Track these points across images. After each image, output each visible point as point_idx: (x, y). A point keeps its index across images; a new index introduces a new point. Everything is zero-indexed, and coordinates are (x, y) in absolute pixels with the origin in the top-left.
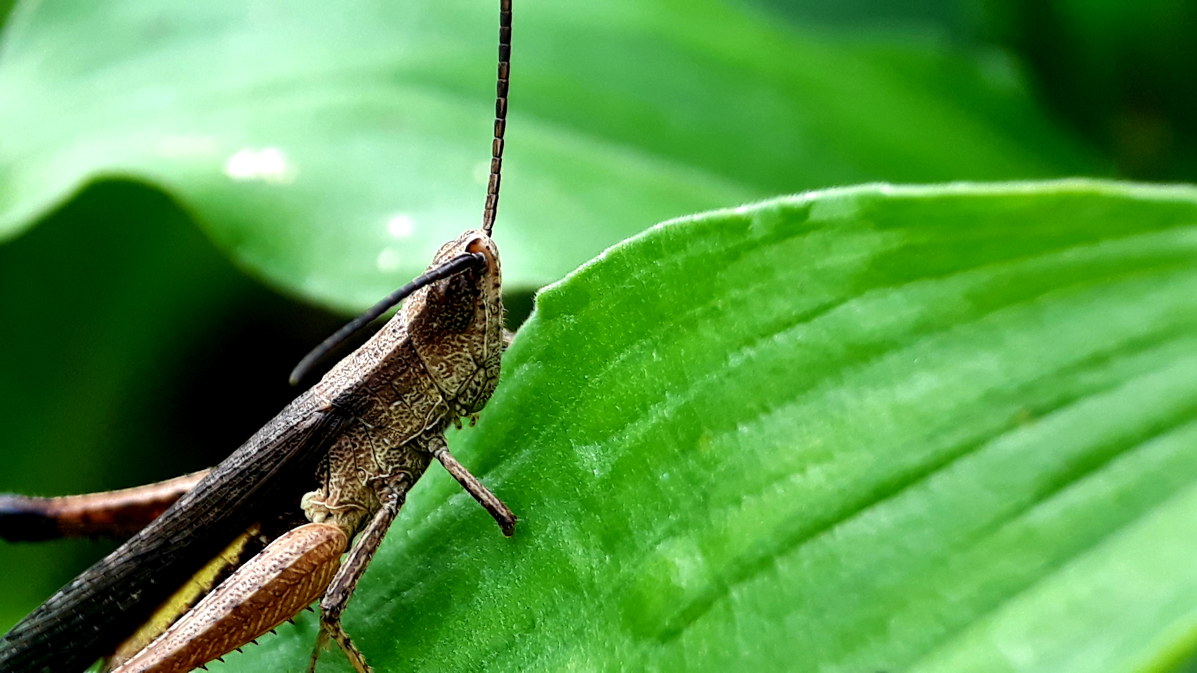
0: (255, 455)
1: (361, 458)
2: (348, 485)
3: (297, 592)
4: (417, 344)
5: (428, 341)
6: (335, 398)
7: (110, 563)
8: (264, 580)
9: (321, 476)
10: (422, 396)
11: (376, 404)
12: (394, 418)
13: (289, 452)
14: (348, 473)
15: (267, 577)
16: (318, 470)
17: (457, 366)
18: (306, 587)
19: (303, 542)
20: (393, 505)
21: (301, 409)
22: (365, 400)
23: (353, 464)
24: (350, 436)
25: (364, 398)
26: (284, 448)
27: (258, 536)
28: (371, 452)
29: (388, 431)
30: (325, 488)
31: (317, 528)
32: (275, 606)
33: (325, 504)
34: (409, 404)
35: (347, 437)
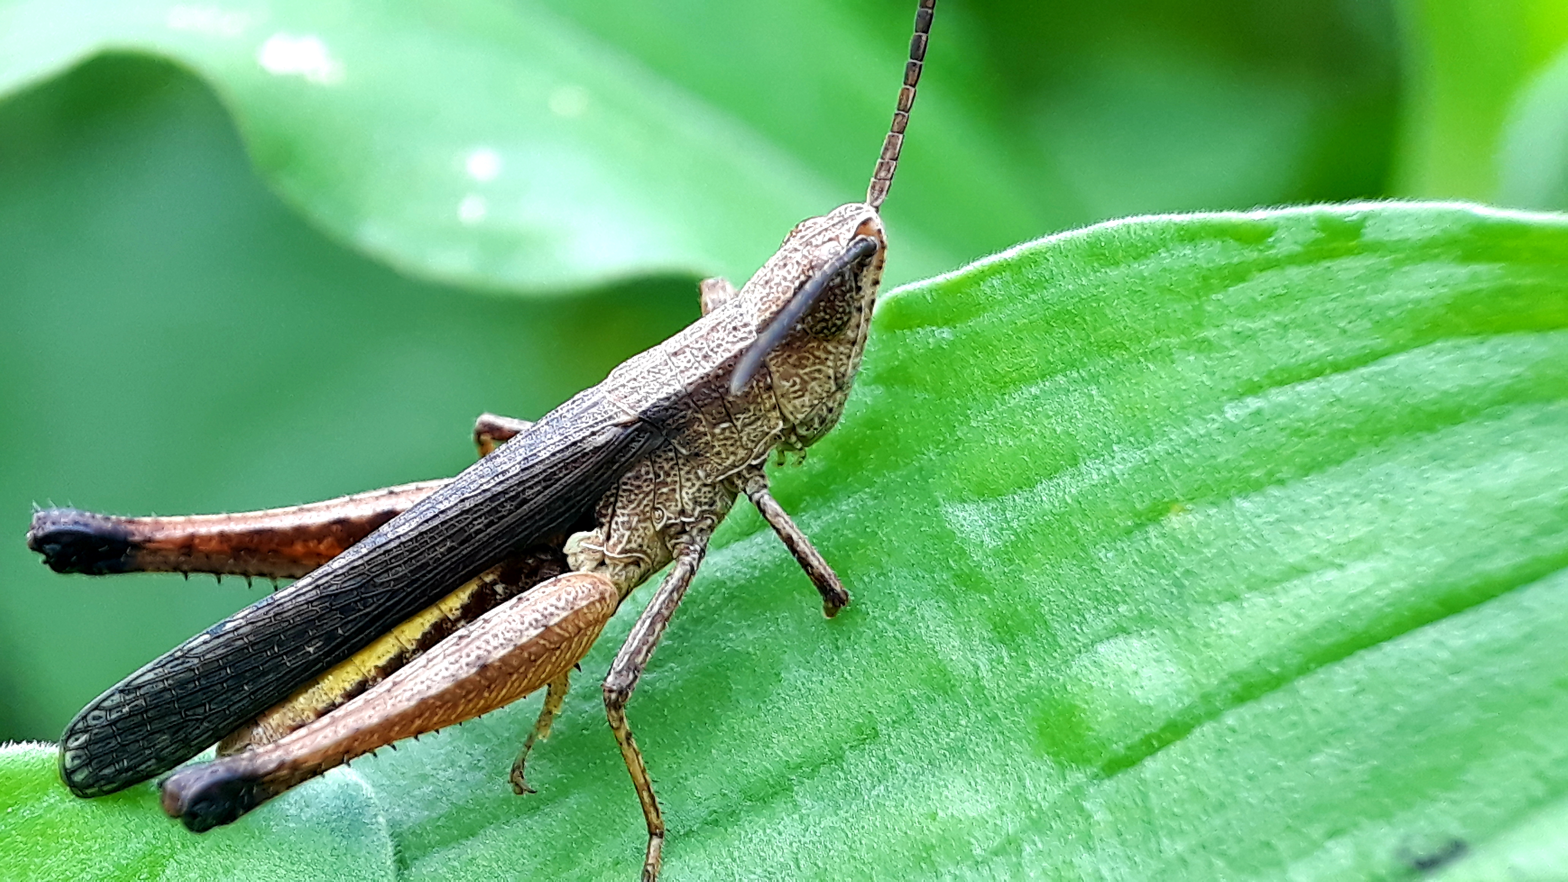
2: (639, 526)
3: (554, 659)
5: (785, 348)
6: (643, 408)
8: (521, 636)
9: (604, 511)
10: (759, 419)
12: (716, 444)
13: (566, 475)
14: (642, 511)
15: (526, 633)
16: (601, 504)
18: (563, 656)
19: (573, 594)
20: (694, 558)
21: (583, 420)
22: (683, 417)
23: (650, 501)
24: (654, 463)
25: (683, 413)
27: (493, 583)
28: (677, 487)
29: (706, 461)
31: (589, 580)
33: (604, 549)
34: (739, 428)
35: (649, 463)
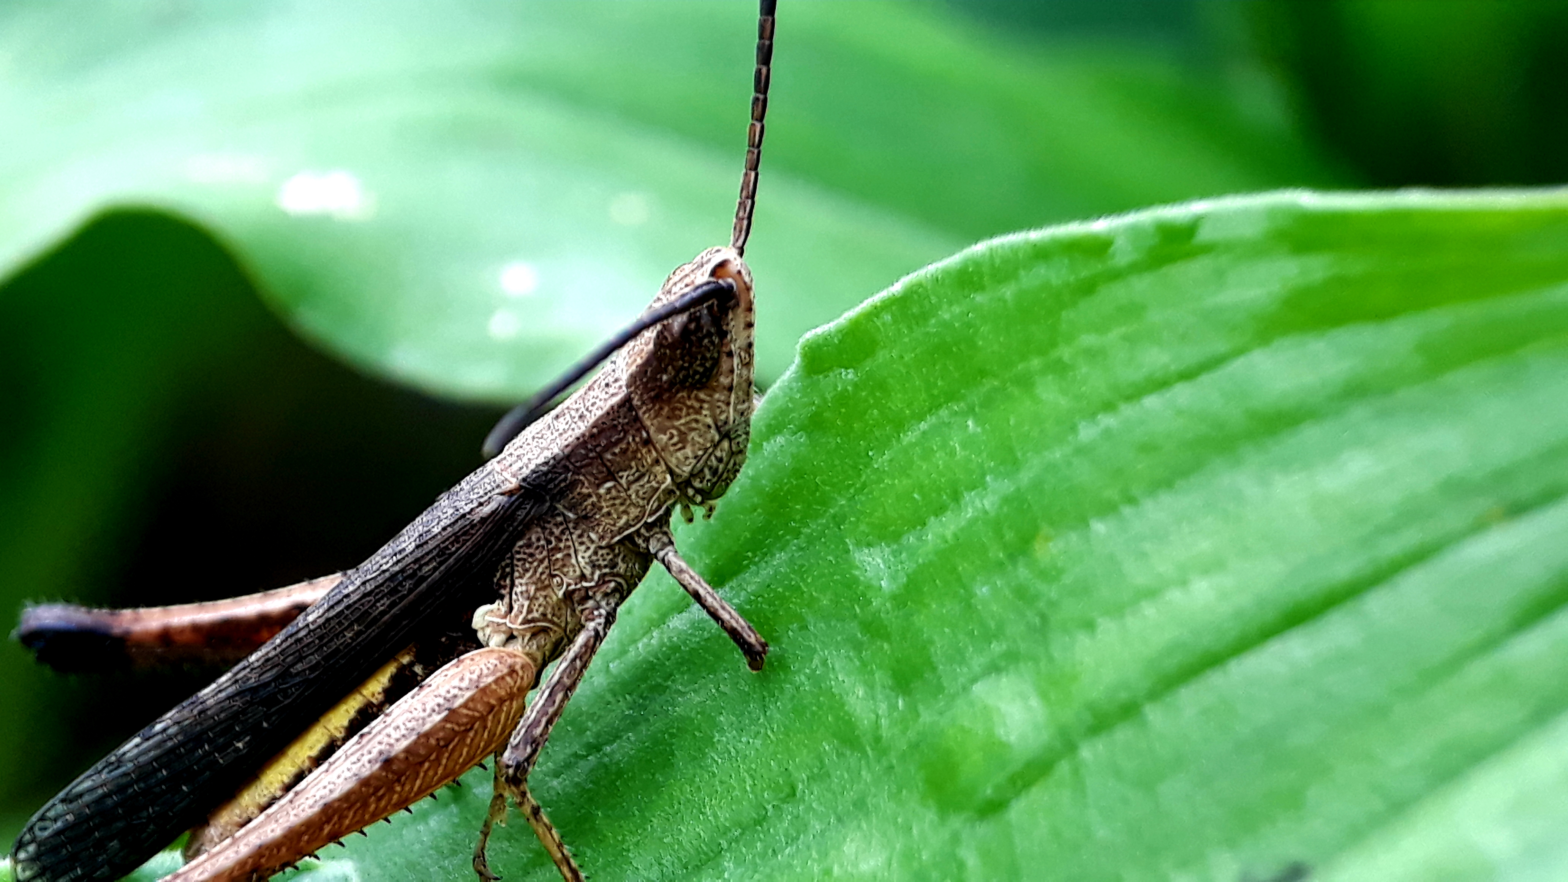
0: (411, 553)
1: (557, 559)
2: (538, 594)
3: (468, 741)
4: (639, 403)
5: (653, 400)
6: (524, 475)
7: (208, 699)
8: (424, 724)
9: (502, 583)
10: (643, 475)
11: (580, 486)
12: (604, 504)
13: (458, 549)
14: (539, 579)
15: (429, 719)
16: (498, 575)
17: (693, 434)
18: (479, 736)
19: (477, 672)
20: (600, 624)
21: (476, 491)
22: (565, 480)
23: (546, 568)
24: (544, 529)
25: (563, 476)
26: (452, 544)
27: (411, 664)
28: (572, 551)
29: (596, 523)
30: (506, 600)
31: (495, 655)
32: (438, 759)
33: (507, 621)
34: (625, 486)
35: (539, 530)
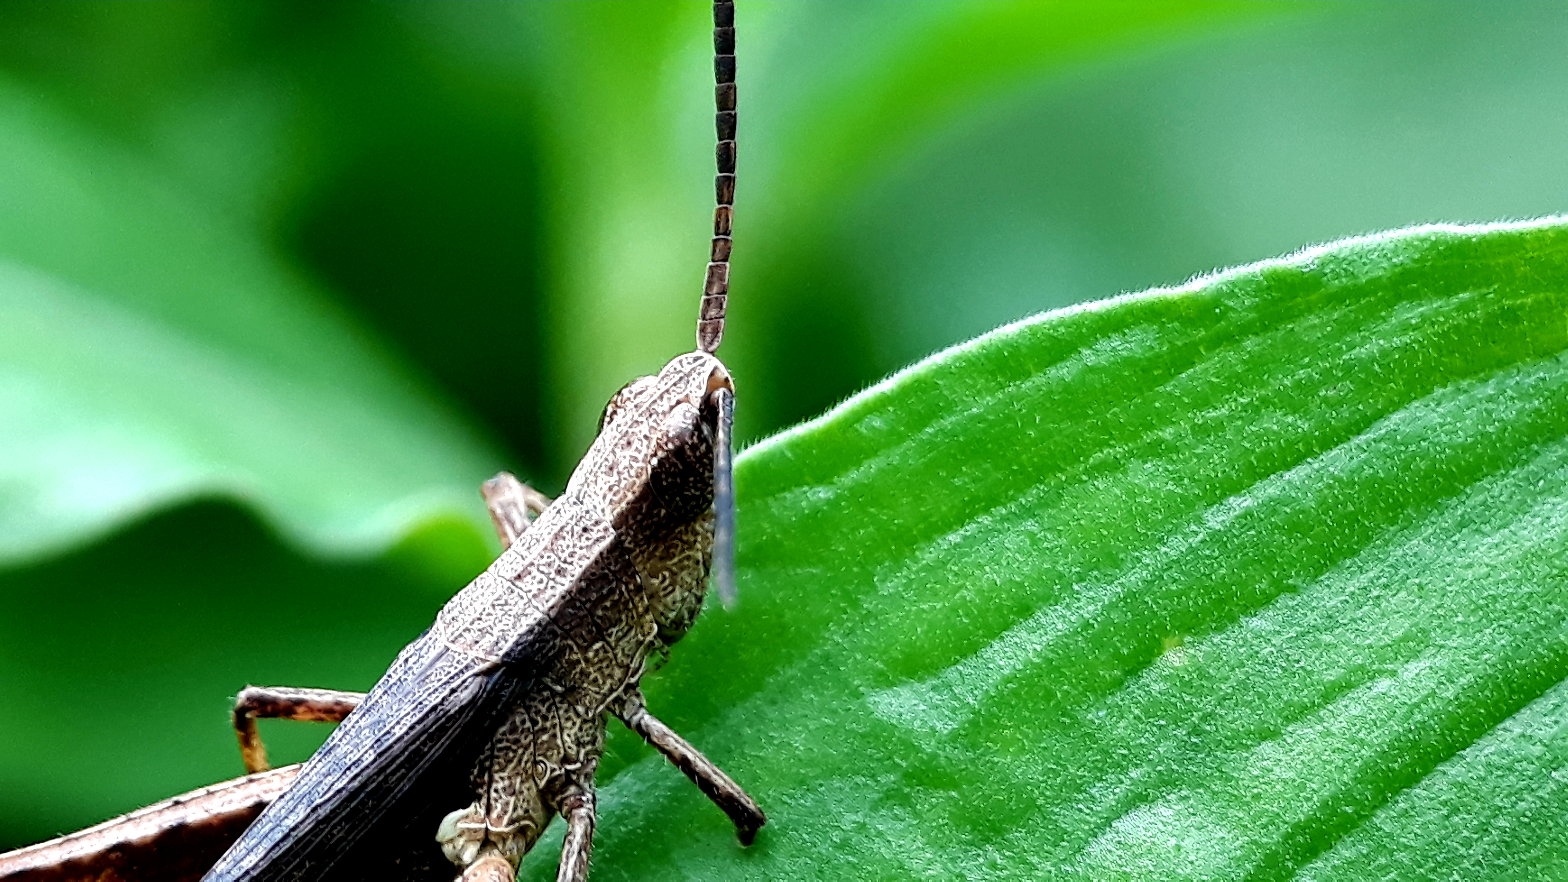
2: (522, 788)
6: (507, 650)
10: (631, 628)
14: (524, 769)
22: (552, 648)
23: (531, 754)
25: (551, 643)
28: (557, 730)
29: (584, 693)
33: (486, 825)
